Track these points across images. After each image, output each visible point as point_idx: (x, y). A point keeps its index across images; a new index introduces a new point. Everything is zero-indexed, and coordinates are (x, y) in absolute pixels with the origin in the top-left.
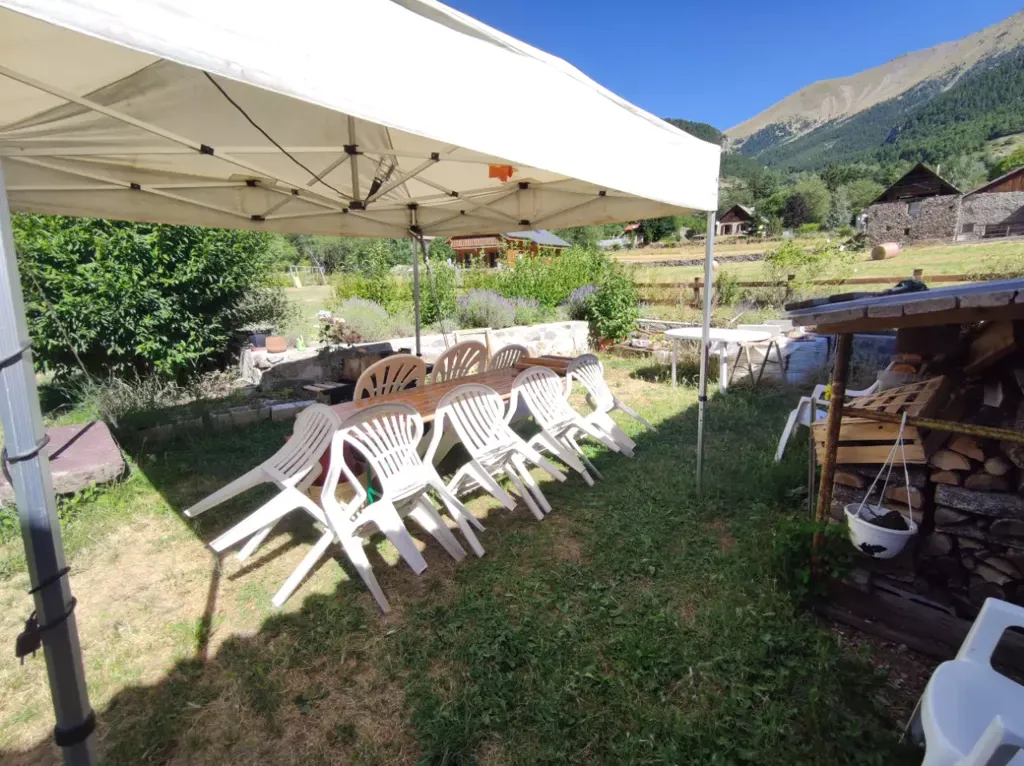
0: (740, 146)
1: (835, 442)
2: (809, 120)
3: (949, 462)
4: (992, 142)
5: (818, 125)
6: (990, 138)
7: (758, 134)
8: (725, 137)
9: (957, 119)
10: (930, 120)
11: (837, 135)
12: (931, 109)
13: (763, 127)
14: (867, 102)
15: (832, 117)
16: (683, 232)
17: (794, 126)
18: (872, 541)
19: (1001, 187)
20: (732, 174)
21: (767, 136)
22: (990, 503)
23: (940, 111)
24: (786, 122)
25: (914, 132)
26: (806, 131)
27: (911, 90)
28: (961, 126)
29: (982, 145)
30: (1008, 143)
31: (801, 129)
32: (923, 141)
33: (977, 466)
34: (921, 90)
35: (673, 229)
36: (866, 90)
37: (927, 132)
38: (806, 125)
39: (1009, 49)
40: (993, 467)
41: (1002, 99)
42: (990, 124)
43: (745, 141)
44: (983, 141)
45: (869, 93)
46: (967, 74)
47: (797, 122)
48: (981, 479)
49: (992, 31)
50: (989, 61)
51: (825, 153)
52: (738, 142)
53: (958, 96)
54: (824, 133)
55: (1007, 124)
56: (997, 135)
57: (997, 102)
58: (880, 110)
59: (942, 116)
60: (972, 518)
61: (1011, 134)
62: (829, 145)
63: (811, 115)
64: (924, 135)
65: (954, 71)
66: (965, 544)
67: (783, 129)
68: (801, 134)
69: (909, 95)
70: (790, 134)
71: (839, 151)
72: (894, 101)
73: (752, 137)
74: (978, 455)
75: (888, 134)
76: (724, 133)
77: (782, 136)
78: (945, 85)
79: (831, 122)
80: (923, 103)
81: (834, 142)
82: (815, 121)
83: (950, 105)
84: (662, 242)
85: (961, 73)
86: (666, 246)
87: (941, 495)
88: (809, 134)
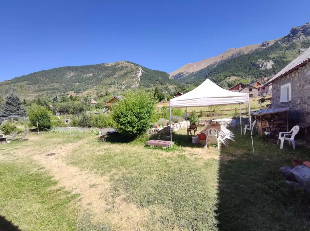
0: (173, 77)
1: (262, 126)
2: (188, 72)
3: (271, 126)
4: (226, 78)
5: (190, 73)
6: (226, 77)
9: (218, 73)
11: (195, 76)
12: (213, 71)
13: (178, 73)
14: (200, 68)
15: (193, 71)
16: (166, 99)
18: (268, 134)
19: (233, 89)
20: (173, 84)
21: (179, 75)
22: (275, 129)
23: (215, 71)
24: (183, 72)
26: (188, 74)
28: (220, 74)
29: (225, 79)
30: (229, 78)
31: (186, 74)
33: (274, 126)
34: (210, 66)
35: (164, 98)
38: (187, 73)
39: (225, 59)
40: (275, 126)
41: (226, 69)
42: (225, 74)
45: (200, 66)
46: (218, 63)
47: (185, 72)
48: (274, 127)
49: (221, 55)
50: (222, 61)
51: (193, 80)
52: (173, 76)
53: (218, 68)
54: (192, 75)
55: (228, 74)
58: (203, 70)
60: (274, 131)
61: (229, 76)
62: (193, 78)
63: (188, 71)
65: (216, 63)
66: (274, 133)
67: (183, 74)
68: (187, 75)
69: (208, 68)
70: (184, 75)
71: (196, 79)
73: (176, 75)
74: (273, 125)
75: (205, 76)
76: (169, 74)
78: (215, 66)
79: (193, 73)
80: (210, 69)
83: (216, 70)
84: (162, 102)
85: (217, 63)
86: (163, 103)
87: (271, 129)
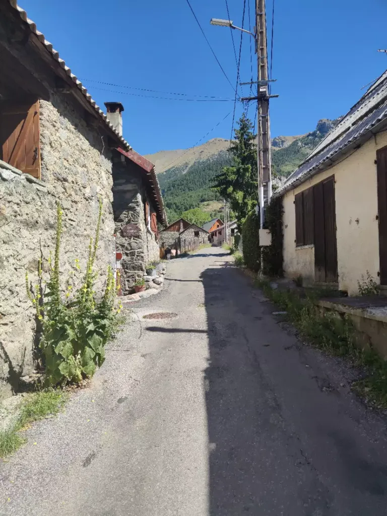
4: (202, 203)
9: (189, 190)
10: (178, 188)
12: (178, 182)
23: (182, 184)
25: (172, 193)
27: (169, 170)
28: (190, 193)
29: (199, 204)
30: (208, 205)
32: (176, 199)
34: (174, 171)
37: (177, 194)
42: (201, 194)
44: (199, 202)
46: (192, 167)
49: (198, 149)
50: (199, 163)
53: (189, 177)
55: (207, 196)
56: (203, 201)
57: (203, 184)
59: (183, 187)
61: (208, 201)
64: (176, 195)
65: (186, 165)
78: (184, 171)
80: (174, 178)
83: (186, 181)
85: (189, 166)
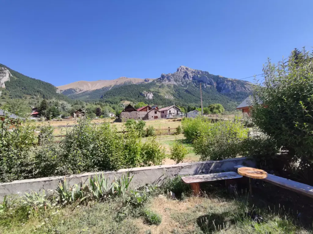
5: (84, 91)
6: (121, 101)
7: (67, 90)
8: (57, 88)
9: (114, 96)
11: (89, 94)
12: (108, 93)
13: (69, 88)
14: (94, 88)
15: (87, 90)
16: (60, 116)
17: (77, 90)
19: (143, 110)
21: (70, 91)
24: (75, 88)
30: (124, 102)
31: (79, 91)
34: (105, 88)
36: (94, 85)
38: (81, 90)
41: (120, 94)
42: (120, 98)
43: (63, 91)
47: (78, 89)
49: (115, 80)
50: (116, 86)
51: (87, 98)
52: (61, 91)
54: (86, 93)
55: (123, 98)
58: (97, 91)
63: (82, 88)
67: (75, 90)
69: (103, 89)
70: (77, 92)
71: (91, 98)
72: (100, 89)
73: (65, 90)
75: (101, 96)
77: (75, 92)
78: (110, 88)
81: (89, 96)
82: (83, 90)
85: (112, 87)
88: (82, 93)
